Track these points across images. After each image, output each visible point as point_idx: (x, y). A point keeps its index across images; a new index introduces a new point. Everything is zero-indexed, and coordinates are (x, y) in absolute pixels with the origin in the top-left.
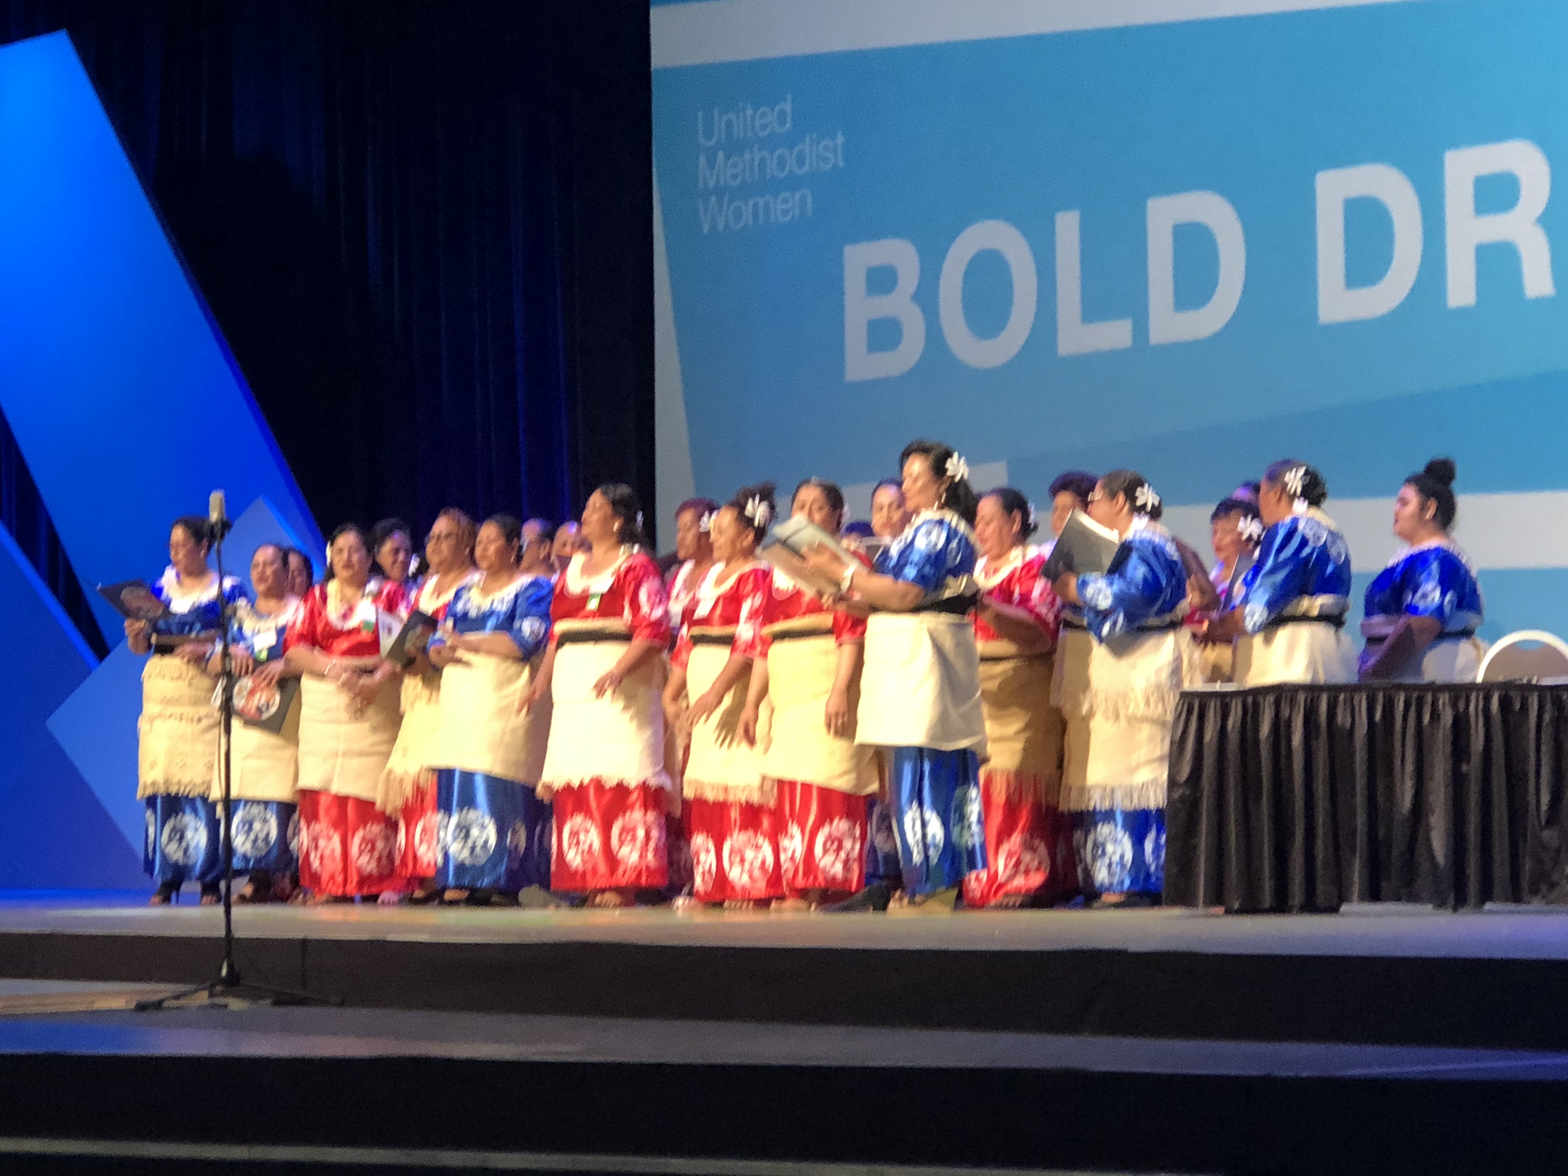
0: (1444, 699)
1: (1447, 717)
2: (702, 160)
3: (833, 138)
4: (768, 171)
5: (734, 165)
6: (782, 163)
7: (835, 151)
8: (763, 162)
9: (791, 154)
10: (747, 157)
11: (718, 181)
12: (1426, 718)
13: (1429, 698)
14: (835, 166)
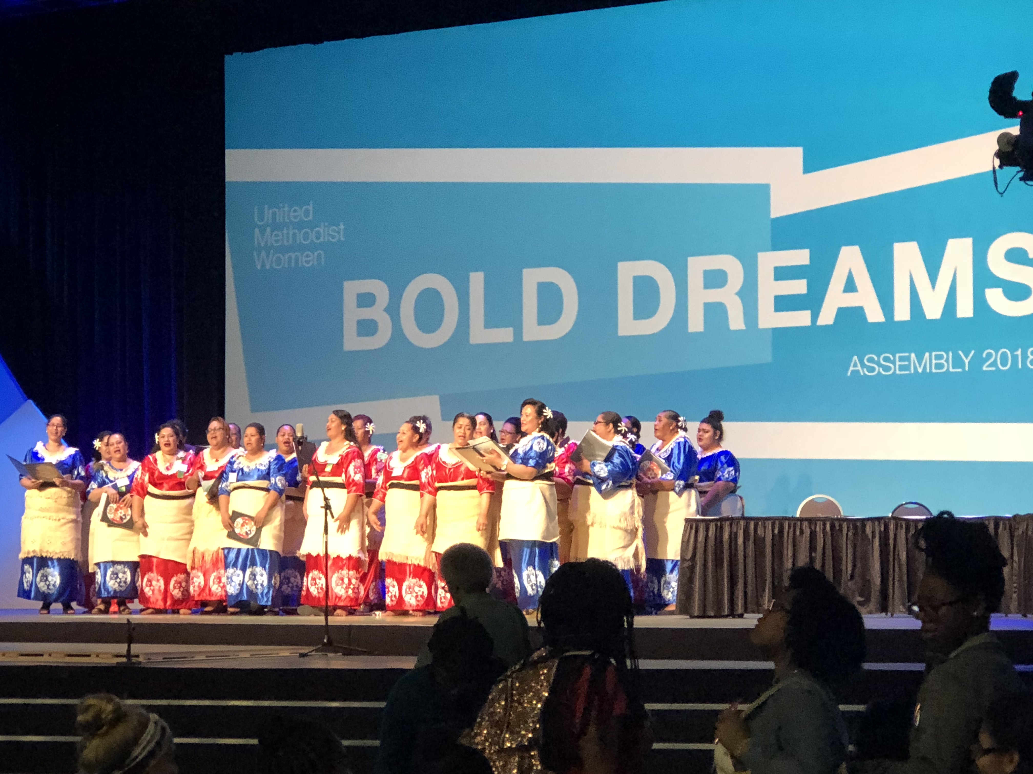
0: (806, 524)
1: (807, 532)
2: (257, 230)
3: (337, 225)
4: (298, 240)
5: (277, 236)
6: (306, 237)
7: (339, 232)
8: (294, 234)
9: (312, 233)
10: (285, 231)
11: (266, 243)
12: (798, 533)
13: (799, 523)
14: (339, 240)
